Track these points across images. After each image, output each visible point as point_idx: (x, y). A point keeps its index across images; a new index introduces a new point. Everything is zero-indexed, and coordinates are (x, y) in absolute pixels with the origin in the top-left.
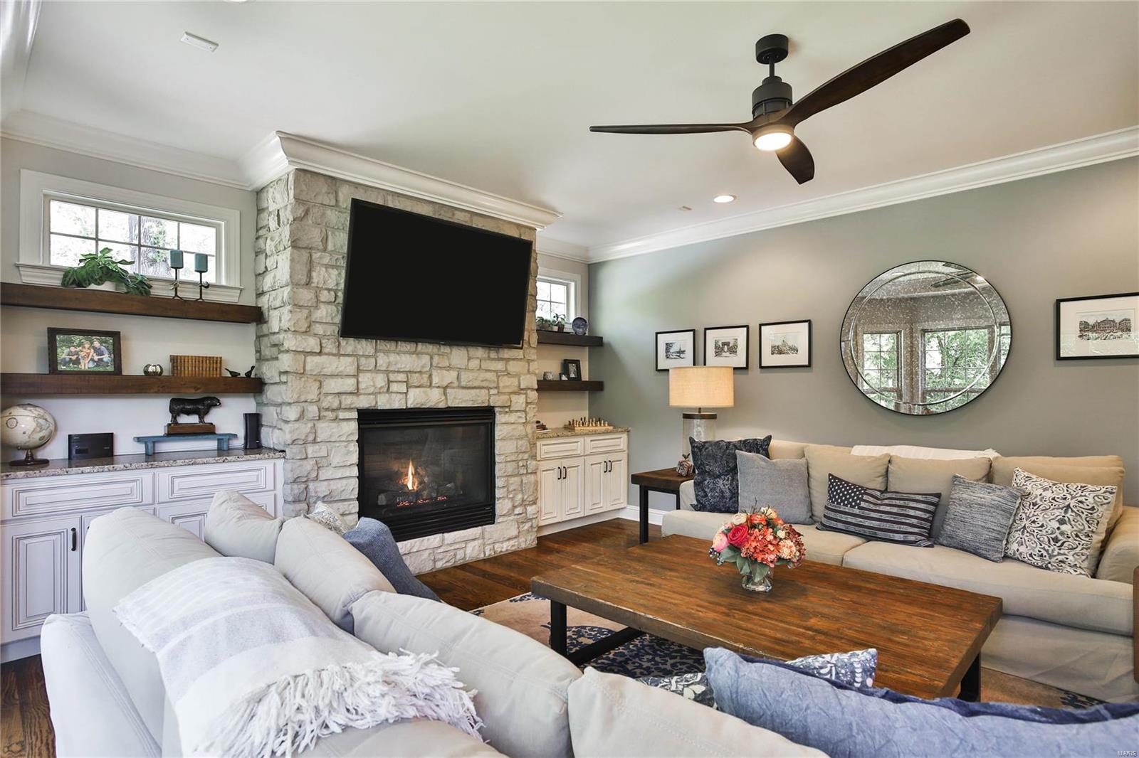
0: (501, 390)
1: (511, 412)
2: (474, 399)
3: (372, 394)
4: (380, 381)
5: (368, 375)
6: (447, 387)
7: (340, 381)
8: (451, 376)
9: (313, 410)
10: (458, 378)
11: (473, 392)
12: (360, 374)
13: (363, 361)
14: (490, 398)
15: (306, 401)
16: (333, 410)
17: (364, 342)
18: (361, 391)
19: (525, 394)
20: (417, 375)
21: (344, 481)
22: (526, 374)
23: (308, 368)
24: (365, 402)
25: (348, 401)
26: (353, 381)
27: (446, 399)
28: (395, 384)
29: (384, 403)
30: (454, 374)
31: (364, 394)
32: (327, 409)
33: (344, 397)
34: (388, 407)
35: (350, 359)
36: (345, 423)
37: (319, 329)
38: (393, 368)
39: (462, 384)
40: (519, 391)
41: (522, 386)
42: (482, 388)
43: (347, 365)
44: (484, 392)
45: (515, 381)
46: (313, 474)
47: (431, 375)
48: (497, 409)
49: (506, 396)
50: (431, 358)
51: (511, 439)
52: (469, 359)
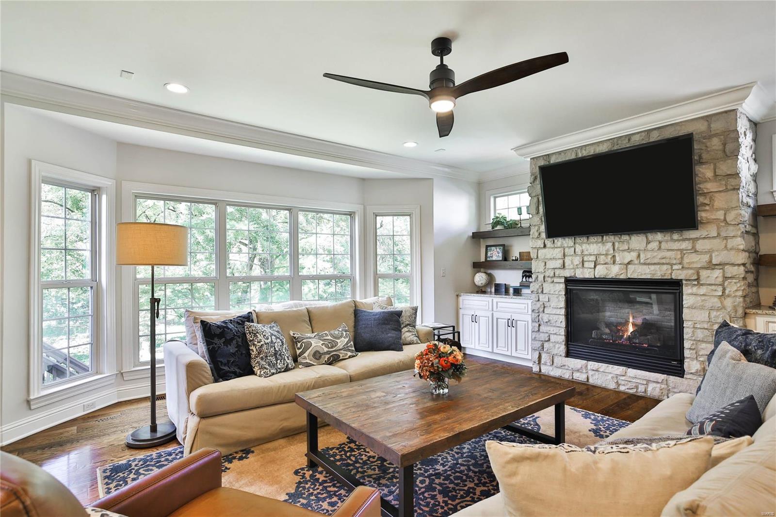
0: (686, 266)
1: (702, 285)
2: (653, 272)
3: (573, 268)
4: (577, 260)
5: (570, 258)
6: (629, 263)
7: (554, 261)
8: (628, 257)
9: (541, 277)
10: (639, 256)
11: (652, 267)
12: (566, 258)
13: (567, 250)
14: (672, 273)
15: (539, 272)
16: (552, 277)
17: (567, 239)
18: (566, 267)
19: (722, 269)
20: (603, 256)
21: (557, 316)
22: (722, 250)
23: (539, 256)
24: (568, 273)
25: (558, 273)
26: (561, 261)
27: (627, 272)
28: (587, 262)
29: (581, 274)
30: (634, 255)
31: (568, 269)
32: (549, 277)
33: (556, 270)
34: (582, 277)
35: (559, 250)
36: (557, 285)
37: (542, 236)
38: (586, 253)
39: (642, 261)
40: (711, 266)
41: (714, 262)
42: (663, 264)
43: (558, 253)
44: (665, 267)
45: (706, 258)
46: (541, 310)
47: (614, 256)
48: (684, 282)
49: (691, 272)
50: (614, 245)
51: (702, 308)
52: (648, 242)
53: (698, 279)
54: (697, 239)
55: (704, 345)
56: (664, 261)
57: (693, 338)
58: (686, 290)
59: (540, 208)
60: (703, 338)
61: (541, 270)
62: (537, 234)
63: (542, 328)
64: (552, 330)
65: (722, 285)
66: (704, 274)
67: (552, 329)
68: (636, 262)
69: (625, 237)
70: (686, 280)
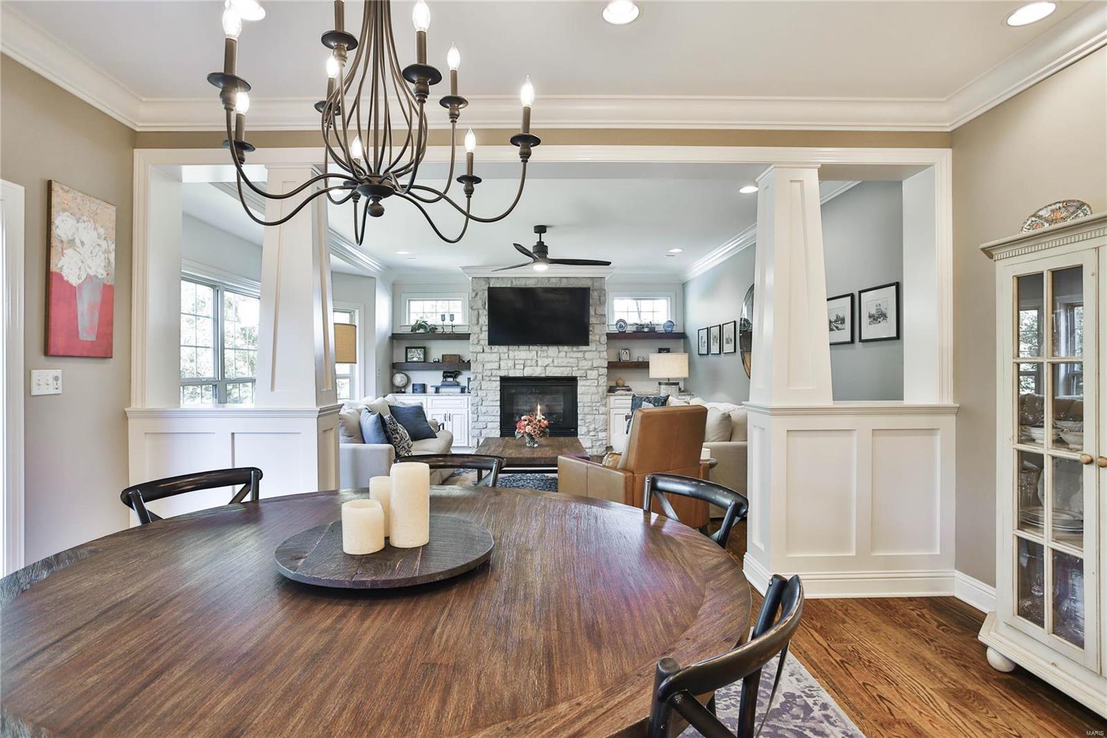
0: (580, 368)
1: (588, 379)
2: (562, 372)
3: (507, 369)
4: (510, 363)
5: (505, 361)
6: (546, 366)
7: (491, 364)
8: (548, 361)
9: (480, 376)
10: (553, 361)
11: (561, 369)
12: (501, 361)
13: (502, 355)
14: (572, 372)
15: (477, 373)
16: (489, 376)
17: (502, 347)
18: (501, 368)
19: (597, 370)
20: (530, 361)
21: (493, 407)
22: (598, 359)
23: (478, 359)
24: (503, 373)
25: (494, 373)
26: (498, 364)
27: (546, 372)
28: (518, 365)
29: (512, 374)
30: (551, 360)
31: (503, 370)
32: (486, 376)
33: (493, 371)
34: (514, 376)
35: (495, 355)
36: (494, 382)
37: (482, 342)
38: (516, 358)
39: (555, 364)
40: (593, 368)
41: (595, 366)
42: (567, 367)
43: (495, 357)
44: (569, 368)
45: (590, 363)
46: (480, 403)
47: (537, 361)
48: (578, 378)
49: (583, 371)
50: (537, 353)
51: (587, 394)
52: (559, 352)
53: (586, 376)
54: (586, 351)
55: (588, 416)
56: (568, 365)
57: (583, 413)
58: (580, 383)
59: (480, 320)
60: (588, 412)
61: (480, 370)
62: (476, 341)
63: (481, 418)
64: (489, 419)
65: (597, 379)
66: (589, 372)
68: (552, 365)
69: (545, 348)
70: (581, 377)
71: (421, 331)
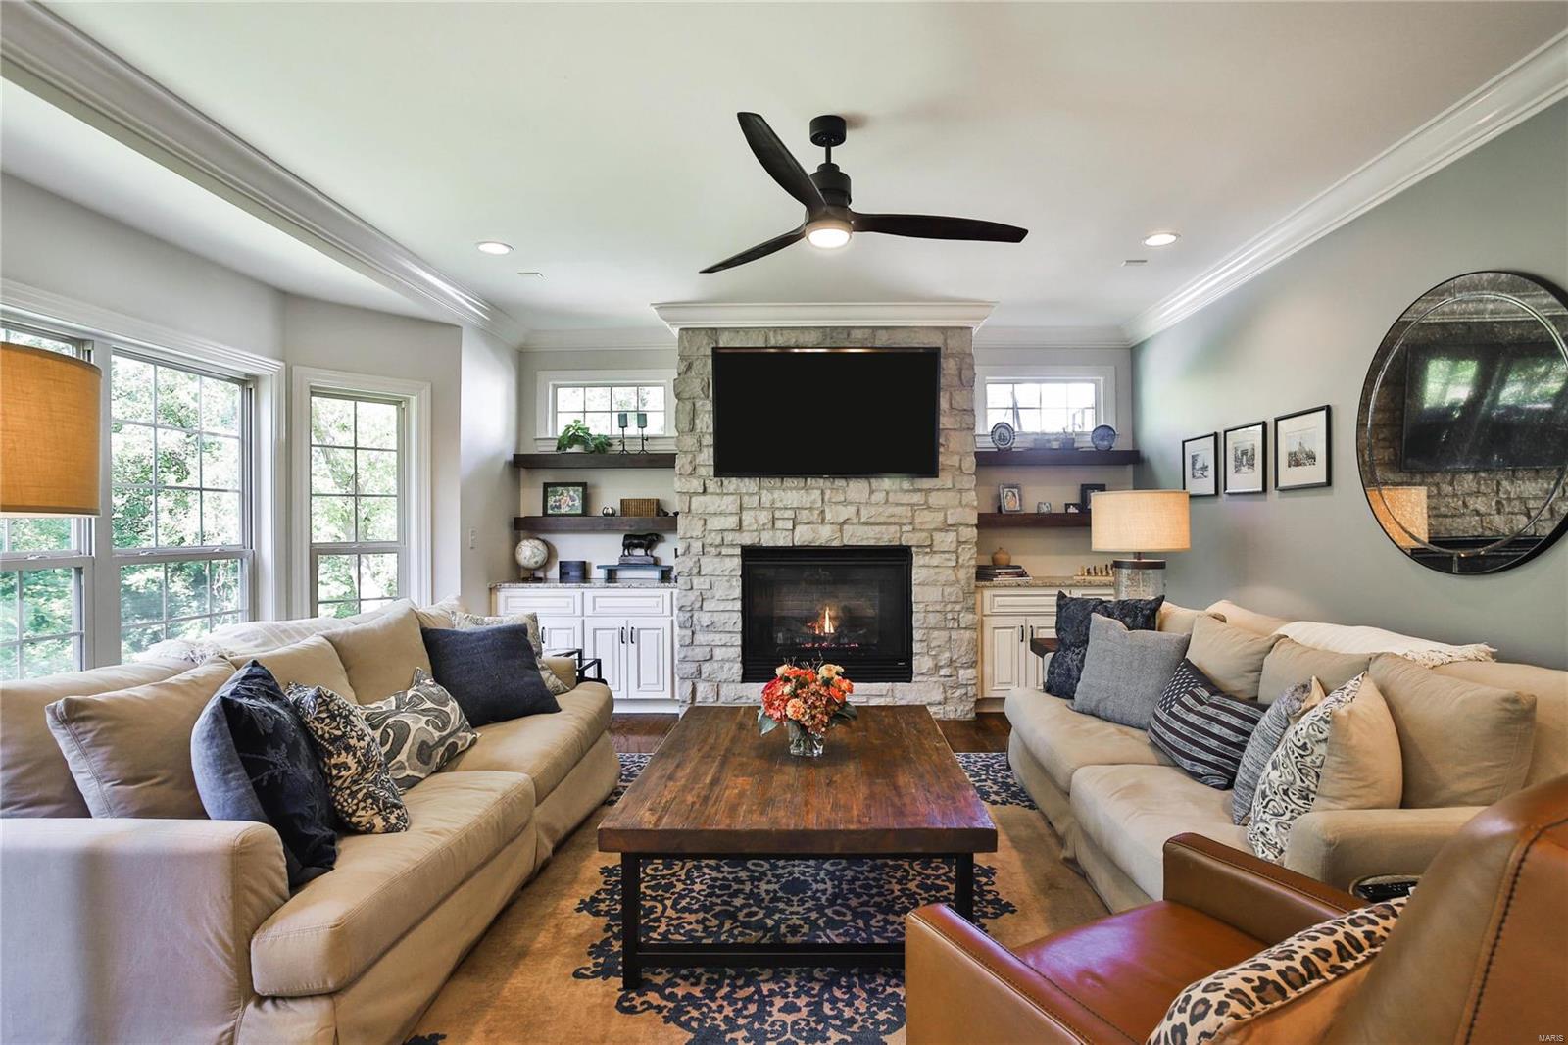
0: (918, 527)
1: (935, 552)
2: (878, 536)
3: (756, 531)
4: (764, 517)
5: (752, 513)
6: (844, 523)
7: (723, 518)
8: (848, 512)
9: (696, 546)
10: (858, 512)
11: (877, 529)
12: (744, 512)
13: (746, 499)
14: (901, 536)
15: (692, 538)
16: (717, 546)
17: (746, 480)
18: (744, 528)
19: (955, 531)
20: (807, 511)
21: (727, 614)
22: (957, 507)
23: (693, 507)
24: (747, 539)
25: (729, 538)
26: (735, 518)
27: (842, 536)
28: (781, 521)
29: (768, 540)
30: (852, 509)
31: (748, 531)
32: (711, 545)
33: (726, 534)
34: (771, 544)
35: (731, 498)
36: (728, 559)
37: (702, 471)
38: (778, 504)
39: (862, 520)
40: (946, 528)
41: (950, 522)
42: (890, 524)
43: (729, 503)
44: (893, 529)
45: (940, 516)
46: (698, 605)
47: (823, 512)
48: (914, 549)
49: (925, 535)
50: (823, 493)
51: (934, 584)
52: (872, 492)
53: (930, 546)
54: (930, 491)
55: (936, 634)
56: (892, 520)
57: (925, 626)
58: (918, 560)
59: (697, 421)
60: (936, 624)
61: (697, 533)
62: (689, 469)
63: (700, 638)
64: (718, 639)
65: (956, 552)
66: (938, 537)
67: (718, 637)
68: (855, 521)
69: (840, 483)
70: (918, 547)
71: (576, 449)
